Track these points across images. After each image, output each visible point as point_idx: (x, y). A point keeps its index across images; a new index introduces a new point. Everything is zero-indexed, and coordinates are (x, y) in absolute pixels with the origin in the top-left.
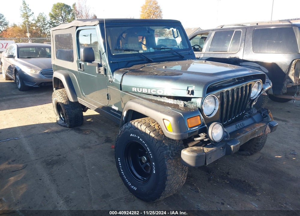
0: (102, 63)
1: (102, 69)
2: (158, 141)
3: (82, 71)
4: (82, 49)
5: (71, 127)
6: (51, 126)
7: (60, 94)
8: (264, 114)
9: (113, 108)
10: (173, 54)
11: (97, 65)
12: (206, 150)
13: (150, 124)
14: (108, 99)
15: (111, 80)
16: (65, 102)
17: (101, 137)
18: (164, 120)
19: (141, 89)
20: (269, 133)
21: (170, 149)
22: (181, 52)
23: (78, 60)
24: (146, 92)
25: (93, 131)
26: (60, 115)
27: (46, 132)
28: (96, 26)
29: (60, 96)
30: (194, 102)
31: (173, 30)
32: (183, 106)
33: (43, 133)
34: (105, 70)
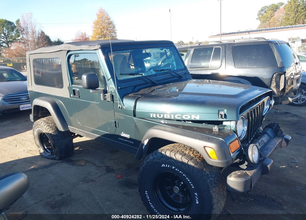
0: (108, 89)
1: (108, 95)
2: (198, 170)
3: (78, 97)
4: (85, 75)
5: (60, 159)
6: (36, 161)
7: (45, 124)
8: (275, 129)
9: (122, 136)
10: (172, 75)
11: (102, 92)
12: (249, 173)
13: (183, 152)
14: (116, 126)
15: (120, 107)
16: (53, 132)
17: (100, 167)
18: (206, 148)
19: (162, 115)
20: (285, 147)
21: (212, 177)
22: (179, 72)
23: (71, 86)
24: (169, 117)
25: (88, 161)
26: (44, 147)
27: (33, 168)
28: (97, 51)
29: (46, 126)
30: (228, 126)
31: (165, 51)
32: (217, 130)
33: (29, 170)
34: (112, 96)
